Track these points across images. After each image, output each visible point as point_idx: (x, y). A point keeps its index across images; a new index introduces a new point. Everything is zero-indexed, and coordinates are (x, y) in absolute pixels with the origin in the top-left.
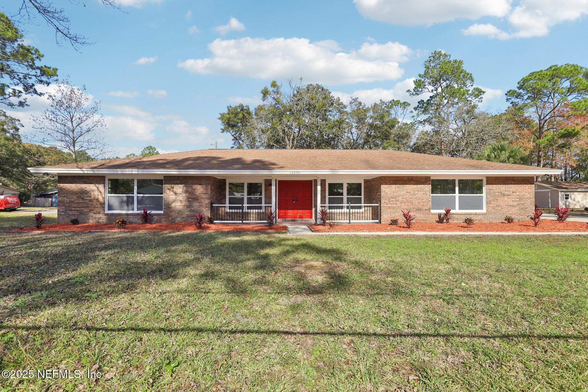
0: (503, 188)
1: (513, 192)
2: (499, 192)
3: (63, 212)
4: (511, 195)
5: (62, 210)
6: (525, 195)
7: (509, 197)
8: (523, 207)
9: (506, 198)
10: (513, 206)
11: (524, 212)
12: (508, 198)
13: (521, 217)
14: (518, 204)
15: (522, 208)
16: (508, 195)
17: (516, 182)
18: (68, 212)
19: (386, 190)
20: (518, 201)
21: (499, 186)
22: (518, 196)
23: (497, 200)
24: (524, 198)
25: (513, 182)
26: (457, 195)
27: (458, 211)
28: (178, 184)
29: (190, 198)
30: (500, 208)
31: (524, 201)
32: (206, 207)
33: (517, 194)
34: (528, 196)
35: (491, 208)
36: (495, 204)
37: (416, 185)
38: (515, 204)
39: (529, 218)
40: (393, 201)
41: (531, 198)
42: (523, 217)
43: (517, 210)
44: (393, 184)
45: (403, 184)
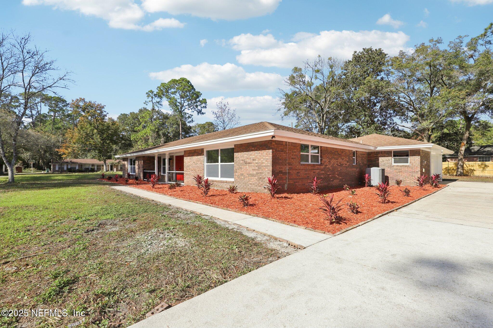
1: (253, 160)
2: (242, 160)
4: (251, 163)
6: (263, 163)
7: (250, 165)
8: (261, 176)
9: (247, 166)
10: (253, 175)
11: (261, 183)
12: (249, 167)
13: (259, 188)
14: (257, 173)
15: (261, 178)
16: (249, 163)
17: (255, 148)
19: (187, 160)
20: (257, 170)
22: (257, 164)
24: (262, 166)
25: (253, 148)
26: (220, 164)
27: (219, 179)
28: (138, 160)
29: (140, 167)
30: (243, 177)
31: (263, 170)
32: (142, 172)
33: (256, 161)
34: (266, 164)
35: (237, 177)
36: (239, 172)
37: (197, 156)
38: (255, 173)
39: (266, 190)
40: (188, 169)
41: (268, 166)
42: (261, 188)
43: (256, 180)
44: (188, 156)
45: (192, 156)
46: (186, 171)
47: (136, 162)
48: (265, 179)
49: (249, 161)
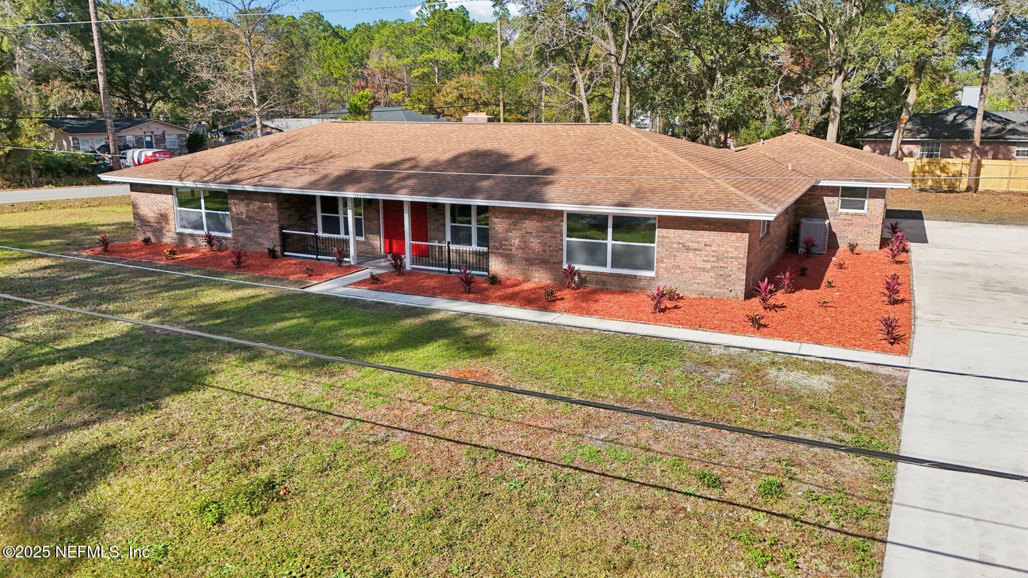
0: (687, 235)
1: (705, 245)
2: (679, 243)
3: (139, 227)
4: (701, 250)
5: (138, 225)
6: (728, 252)
7: (698, 252)
9: (691, 254)
10: (704, 270)
12: (696, 255)
14: (713, 268)
15: (722, 275)
17: (712, 227)
20: (714, 262)
21: (680, 232)
22: (714, 251)
23: (674, 256)
24: (726, 257)
25: (707, 226)
26: (610, 242)
27: (608, 269)
28: (242, 200)
29: (257, 220)
30: (678, 271)
31: (727, 263)
32: (275, 233)
33: (713, 248)
34: (735, 254)
35: (662, 270)
36: (670, 263)
37: (541, 221)
38: (708, 266)
39: (733, 294)
40: (506, 245)
41: (740, 258)
42: (721, 290)
43: (711, 277)
44: (506, 217)
45: (522, 219)
46: (497, 249)
47: (235, 204)
48: (730, 276)
49: (695, 246)
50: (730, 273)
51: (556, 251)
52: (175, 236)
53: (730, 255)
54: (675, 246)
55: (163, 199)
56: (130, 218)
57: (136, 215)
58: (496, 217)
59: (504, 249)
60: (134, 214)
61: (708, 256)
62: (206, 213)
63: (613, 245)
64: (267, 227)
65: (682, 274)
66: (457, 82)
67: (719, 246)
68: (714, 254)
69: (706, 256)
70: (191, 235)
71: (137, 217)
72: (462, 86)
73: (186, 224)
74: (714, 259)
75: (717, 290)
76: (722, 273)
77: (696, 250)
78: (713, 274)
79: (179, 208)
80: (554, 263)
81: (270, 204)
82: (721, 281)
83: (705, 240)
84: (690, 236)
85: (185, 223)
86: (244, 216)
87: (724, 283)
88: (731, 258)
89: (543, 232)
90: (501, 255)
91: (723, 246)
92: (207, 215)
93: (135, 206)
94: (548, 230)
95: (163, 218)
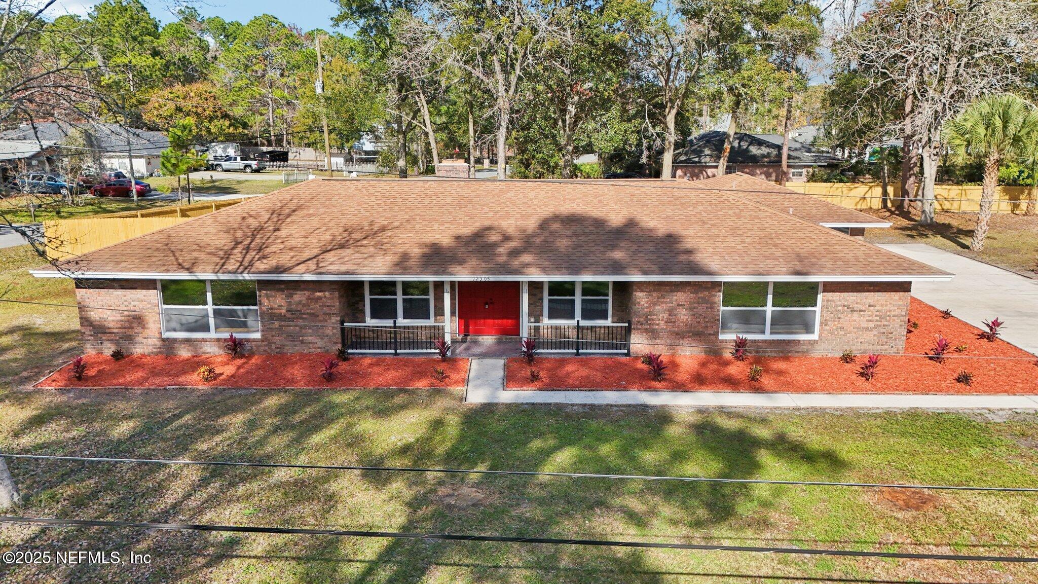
0: (851, 298)
1: (870, 306)
2: (844, 306)
3: (91, 335)
4: (865, 311)
5: (90, 333)
6: (891, 311)
7: (862, 313)
9: (855, 315)
10: (867, 329)
12: (860, 316)
14: (876, 327)
15: (884, 333)
18: (99, 335)
20: (877, 321)
21: (846, 294)
22: (878, 311)
23: (839, 318)
24: (889, 316)
25: (872, 288)
26: (769, 309)
27: (767, 336)
28: (282, 290)
29: (304, 314)
30: (843, 333)
31: (889, 321)
32: (333, 328)
33: (877, 308)
34: (897, 312)
35: (826, 332)
36: (834, 325)
37: (696, 292)
38: (871, 325)
39: (895, 349)
40: (653, 320)
41: (902, 315)
42: (883, 347)
43: (874, 335)
44: (655, 291)
45: (672, 291)
46: (642, 324)
47: (268, 297)
48: (892, 333)
49: (860, 307)
50: (892, 330)
51: (712, 322)
52: (158, 343)
53: (893, 313)
54: (839, 308)
55: (138, 296)
56: (75, 325)
57: (85, 321)
58: (642, 291)
59: (650, 324)
60: (81, 318)
61: (872, 316)
62: (215, 310)
63: (773, 311)
64: (321, 321)
65: (845, 335)
66: (171, 93)
67: (882, 305)
68: (878, 313)
69: (870, 316)
70: (187, 340)
71: (86, 323)
72: (178, 97)
73: (178, 326)
74: (878, 318)
75: (879, 347)
76: (884, 330)
77: (860, 311)
78: (876, 333)
79: (165, 306)
80: (710, 334)
81: (327, 293)
82: (884, 339)
83: (870, 301)
84: (854, 298)
85: (174, 324)
86: (283, 311)
87: (886, 340)
88: (894, 316)
89: (698, 303)
90: (646, 331)
91: (886, 305)
92: (216, 313)
93: (81, 308)
94: (705, 301)
95: (137, 321)
